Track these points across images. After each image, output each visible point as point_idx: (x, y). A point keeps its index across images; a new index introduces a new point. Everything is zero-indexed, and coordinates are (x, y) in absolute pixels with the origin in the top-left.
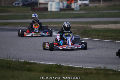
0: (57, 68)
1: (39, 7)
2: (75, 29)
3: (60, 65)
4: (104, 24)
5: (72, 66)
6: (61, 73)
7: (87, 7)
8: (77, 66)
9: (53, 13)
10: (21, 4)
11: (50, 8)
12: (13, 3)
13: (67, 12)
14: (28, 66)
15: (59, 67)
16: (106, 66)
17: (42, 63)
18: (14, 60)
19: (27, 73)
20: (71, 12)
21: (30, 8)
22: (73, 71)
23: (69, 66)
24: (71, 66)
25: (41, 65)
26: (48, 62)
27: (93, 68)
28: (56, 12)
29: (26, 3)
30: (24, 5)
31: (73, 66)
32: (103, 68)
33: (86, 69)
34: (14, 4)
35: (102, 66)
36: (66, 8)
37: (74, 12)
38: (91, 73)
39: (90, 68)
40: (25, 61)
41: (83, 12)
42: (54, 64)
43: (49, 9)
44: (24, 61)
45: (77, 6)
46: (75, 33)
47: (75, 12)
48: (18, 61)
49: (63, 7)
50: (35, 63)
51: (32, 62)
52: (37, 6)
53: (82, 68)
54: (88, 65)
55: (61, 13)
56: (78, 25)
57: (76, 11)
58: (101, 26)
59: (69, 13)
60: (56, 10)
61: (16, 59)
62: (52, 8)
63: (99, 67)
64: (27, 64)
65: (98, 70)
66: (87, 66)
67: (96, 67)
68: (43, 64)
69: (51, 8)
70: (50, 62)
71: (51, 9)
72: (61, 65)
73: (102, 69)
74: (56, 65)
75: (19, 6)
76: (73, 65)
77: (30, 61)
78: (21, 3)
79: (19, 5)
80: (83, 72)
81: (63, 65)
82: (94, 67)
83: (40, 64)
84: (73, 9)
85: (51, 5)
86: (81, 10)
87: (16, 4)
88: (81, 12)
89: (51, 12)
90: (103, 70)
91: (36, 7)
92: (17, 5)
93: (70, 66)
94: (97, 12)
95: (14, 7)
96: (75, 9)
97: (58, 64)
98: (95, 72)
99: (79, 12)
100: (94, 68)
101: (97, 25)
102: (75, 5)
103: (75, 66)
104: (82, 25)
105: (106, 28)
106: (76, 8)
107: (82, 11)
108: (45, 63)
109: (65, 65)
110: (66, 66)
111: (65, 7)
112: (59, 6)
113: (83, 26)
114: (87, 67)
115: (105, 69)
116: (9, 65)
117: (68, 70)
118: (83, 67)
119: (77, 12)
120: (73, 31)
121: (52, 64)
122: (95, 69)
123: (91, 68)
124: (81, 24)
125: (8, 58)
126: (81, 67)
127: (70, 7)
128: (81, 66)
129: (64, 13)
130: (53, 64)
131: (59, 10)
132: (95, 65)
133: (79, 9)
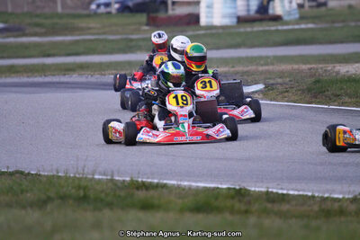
0: (233, 198)
1: (170, 12)
2: (288, 79)
3: (241, 189)
5: (280, 192)
6: (247, 212)
7: (323, 9)
8: (296, 193)
9: (214, 31)
10: (117, 6)
11: (207, 17)
12: (90, 3)
13: (258, 28)
14: (141, 194)
15: (240, 194)
17: (186, 183)
18: (97, 177)
19: (141, 214)
20: (273, 28)
21: (143, 18)
22: (285, 207)
23: (272, 192)
24: (277, 193)
25: (184, 189)
26: (206, 181)
27: (347, 197)
29: (130, 4)
30: (125, 9)
31: (285, 192)
33: (324, 200)
34: (93, 7)
36: (258, 16)
37: (280, 28)
38: (342, 212)
39: (336, 196)
40: (132, 180)
41: (310, 26)
42: (225, 186)
43: (203, 21)
44: (128, 179)
45: (290, 7)
46: (287, 91)
47: (285, 27)
48: (112, 180)
49: (248, 10)
50: (164, 186)
51: (155, 181)
52: (167, 10)
53: (313, 197)
54: (329, 187)
55: (242, 30)
56: (296, 67)
57: (287, 23)
59: (267, 28)
60: (226, 21)
61: (104, 174)
62: (212, 17)
64: (138, 189)
66: (327, 191)
67: (357, 193)
68: (190, 188)
69: (210, 15)
70: (212, 182)
71: (209, 20)
72: (246, 190)
74: (229, 189)
75: (109, 13)
76: (282, 189)
77: (149, 180)
78: (116, 3)
79: (108, 10)
80: (316, 208)
81: (253, 189)
82: (349, 193)
83: (179, 187)
84: (277, 19)
85: (210, 6)
86: (302, 18)
87: (99, 6)
88: (303, 26)
89: (211, 27)
91: (161, 15)
92: (102, 9)
93: (275, 191)
94: (353, 24)
95: (95, 14)
96: (286, 18)
97: (238, 187)
98: (353, 207)
99: (297, 27)
100: (350, 196)
101: (357, 65)
102: (283, 6)
103: (291, 192)
104: (309, 66)
106: (289, 13)
107: (307, 23)
108: (194, 184)
109: (257, 189)
110: (261, 192)
111: (252, 13)
112: (235, 8)
113: (310, 69)
114: (326, 195)
116: (82, 193)
117: (269, 205)
118: (316, 195)
119: (290, 27)
120: (281, 84)
121: (218, 188)
122: (354, 200)
123: (341, 196)
124: (305, 64)
126: (310, 194)
128: (308, 191)
129: (249, 29)
130: (220, 186)
131: (235, 20)
132: (352, 189)
133: (297, 16)
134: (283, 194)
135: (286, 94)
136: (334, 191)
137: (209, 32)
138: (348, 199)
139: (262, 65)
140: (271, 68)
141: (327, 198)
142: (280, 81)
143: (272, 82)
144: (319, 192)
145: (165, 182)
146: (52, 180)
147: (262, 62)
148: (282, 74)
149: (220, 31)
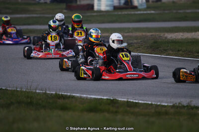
0: (109, 104)
1: (78, 3)
2: (140, 41)
3: (114, 99)
4: (188, 32)
5: (134, 101)
6: (116, 112)
7: (159, 3)
8: (143, 102)
9: (101, 14)
11: (98, 6)
13: (125, 12)
14: (61, 101)
15: (113, 102)
16: (191, 101)
17: (85, 96)
18: (37, 91)
19: (60, 113)
20: (133, 13)
21: (64, 6)
22: (137, 110)
23: (130, 101)
24: (133, 102)
25: (83, 99)
26: (95, 95)
27: (169, 104)
28: (107, 12)
31: (137, 101)
32: (185, 105)
33: (157, 106)
35: (185, 102)
36: (125, 6)
37: (136, 13)
38: (166, 113)
39: (164, 104)
40: (56, 93)
41: (153, 12)
42: (105, 98)
43: (96, 8)
44: (54, 93)
45: (142, 1)
46: (139, 47)
47: (139, 12)
48: (45, 93)
49: (120, 3)
50: (73, 97)
51: (69, 94)
53: (152, 104)
54: (160, 99)
55: (116, 13)
56: (144, 34)
57: (140, 10)
58: (182, 35)
59: (129, 13)
60: (108, 8)
61: (42, 90)
62: (100, 6)
63: (179, 103)
64: (59, 99)
65: (177, 107)
66: (159, 101)
67: (175, 103)
68: (87, 98)
69: (99, 5)
70: (99, 95)
71: (99, 8)
72: (116, 100)
73: (184, 107)
74: (107, 99)
75: (46, 3)
76: (135, 100)
77: (65, 94)
79: (45, 1)
80: (153, 111)
81: (120, 99)
82: (170, 102)
83: (81, 98)
84: (135, 8)
85: (99, 1)
86: (148, 8)
88: (149, 12)
89: (100, 11)
90: (186, 108)
91: (74, 4)
92: (42, 1)
93: (132, 101)
94: (175, 11)
95: (38, 3)
96: (140, 7)
97: (112, 98)
98: (172, 111)
99: (145, 12)
100: (171, 104)
101: (176, 34)
102: (138, 1)
103: (140, 102)
105: (190, 39)
106: (141, 5)
107: (151, 11)
108: (89, 96)
109: (122, 100)
110: (124, 101)
111: (122, 4)
112: (113, 1)
113: (151, 35)
114: (159, 104)
115: (190, 106)
116: (29, 101)
117: (128, 109)
118: (153, 103)
119: (142, 12)
120: (136, 43)
122: (173, 106)
123: (166, 104)
124: (149, 32)
125: (29, 88)
126: (150, 103)
127: (130, 4)
128: (149, 101)
129: (120, 13)
130: (103, 98)
131: (112, 8)
132: (172, 100)
133: (145, 6)
134: (136, 103)
135: (139, 49)
136: (162, 102)
137: (99, 14)
138: (170, 106)
139: (126, 33)
140: (131, 34)
141: (159, 105)
142: (135, 41)
143: (131, 42)
144: (155, 102)
145: (74, 95)
146: (14, 93)
147: (126, 31)
148: (137, 38)
149: (105, 13)
